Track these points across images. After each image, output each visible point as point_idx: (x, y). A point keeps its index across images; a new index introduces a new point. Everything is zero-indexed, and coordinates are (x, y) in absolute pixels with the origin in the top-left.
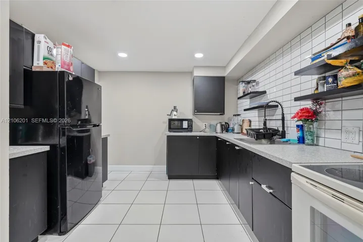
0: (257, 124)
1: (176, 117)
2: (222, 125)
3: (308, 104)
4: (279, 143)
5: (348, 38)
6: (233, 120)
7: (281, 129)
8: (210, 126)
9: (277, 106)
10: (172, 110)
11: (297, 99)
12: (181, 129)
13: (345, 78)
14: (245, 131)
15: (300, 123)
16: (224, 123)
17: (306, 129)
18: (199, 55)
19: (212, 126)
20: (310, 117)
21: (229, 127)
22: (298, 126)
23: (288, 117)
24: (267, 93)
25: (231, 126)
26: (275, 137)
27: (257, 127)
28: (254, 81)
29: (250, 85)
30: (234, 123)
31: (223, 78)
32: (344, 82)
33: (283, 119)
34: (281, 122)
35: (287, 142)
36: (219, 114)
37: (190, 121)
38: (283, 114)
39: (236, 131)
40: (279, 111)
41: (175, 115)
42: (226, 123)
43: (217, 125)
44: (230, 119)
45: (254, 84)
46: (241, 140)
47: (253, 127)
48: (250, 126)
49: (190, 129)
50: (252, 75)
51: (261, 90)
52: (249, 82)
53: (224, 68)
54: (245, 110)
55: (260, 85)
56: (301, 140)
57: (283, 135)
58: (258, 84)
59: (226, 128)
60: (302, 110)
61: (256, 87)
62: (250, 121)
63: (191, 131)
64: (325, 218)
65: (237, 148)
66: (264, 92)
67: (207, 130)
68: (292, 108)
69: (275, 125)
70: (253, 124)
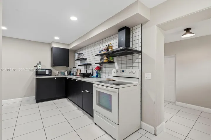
0: (83, 71)
1: (40, 68)
2: (68, 72)
3: (98, 65)
4: (91, 78)
5: (106, 49)
6: (73, 69)
7: (91, 73)
8: (61, 72)
9: (90, 65)
10: (38, 64)
11: (96, 64)
12: (44, 74)
13: (105, 60)
14: (78, 74)
15: (97, 71)
16: (68, 71)
17: (98, 73)
18: (57, 38)
19: (62, 73)
20: (99, 69)
21: (71, 73)
22: (96, 72)
23: (94, 69)
24: (87, 59)
25: (72, 72)
26: (90, 76)
27: (83, 73)
28: (82, 54)
29: (80, 55)
30: (73, 71)
31: (68, 50)
32: (105, 61)
33: (92, 70)
34: (91, 70)
35: (93, 77)
36: (65, 66)
37: (50, 70)
38: (92, 68)
39: (74, 75)
40: (91, 67)
41: (40, 67)
42: (69, 71)
43: (65, 72)
44: (71, 69)
45: (82, 55)
46: (78, 77)
47: (82, 73)
48: (81, 72)
49: (50, 74)
50: (81, 51)
51: (85, 58)
52: (80, 54)
53: (69, 45)
54: (79, 65)
55: (85, 55)
56: (97, 76)
57: (92, 75)
58: (84, 55)
59: (69, 73)
60: (97, 67)
61: (83, 56)
62: (81, 70)
63: (51, 75)
64: (99, 92)
65: (77, 81)
66: (86, 59)
67: (59, 74)
68: (95, 66)
69: (89, 72)
70: (81, 71)
